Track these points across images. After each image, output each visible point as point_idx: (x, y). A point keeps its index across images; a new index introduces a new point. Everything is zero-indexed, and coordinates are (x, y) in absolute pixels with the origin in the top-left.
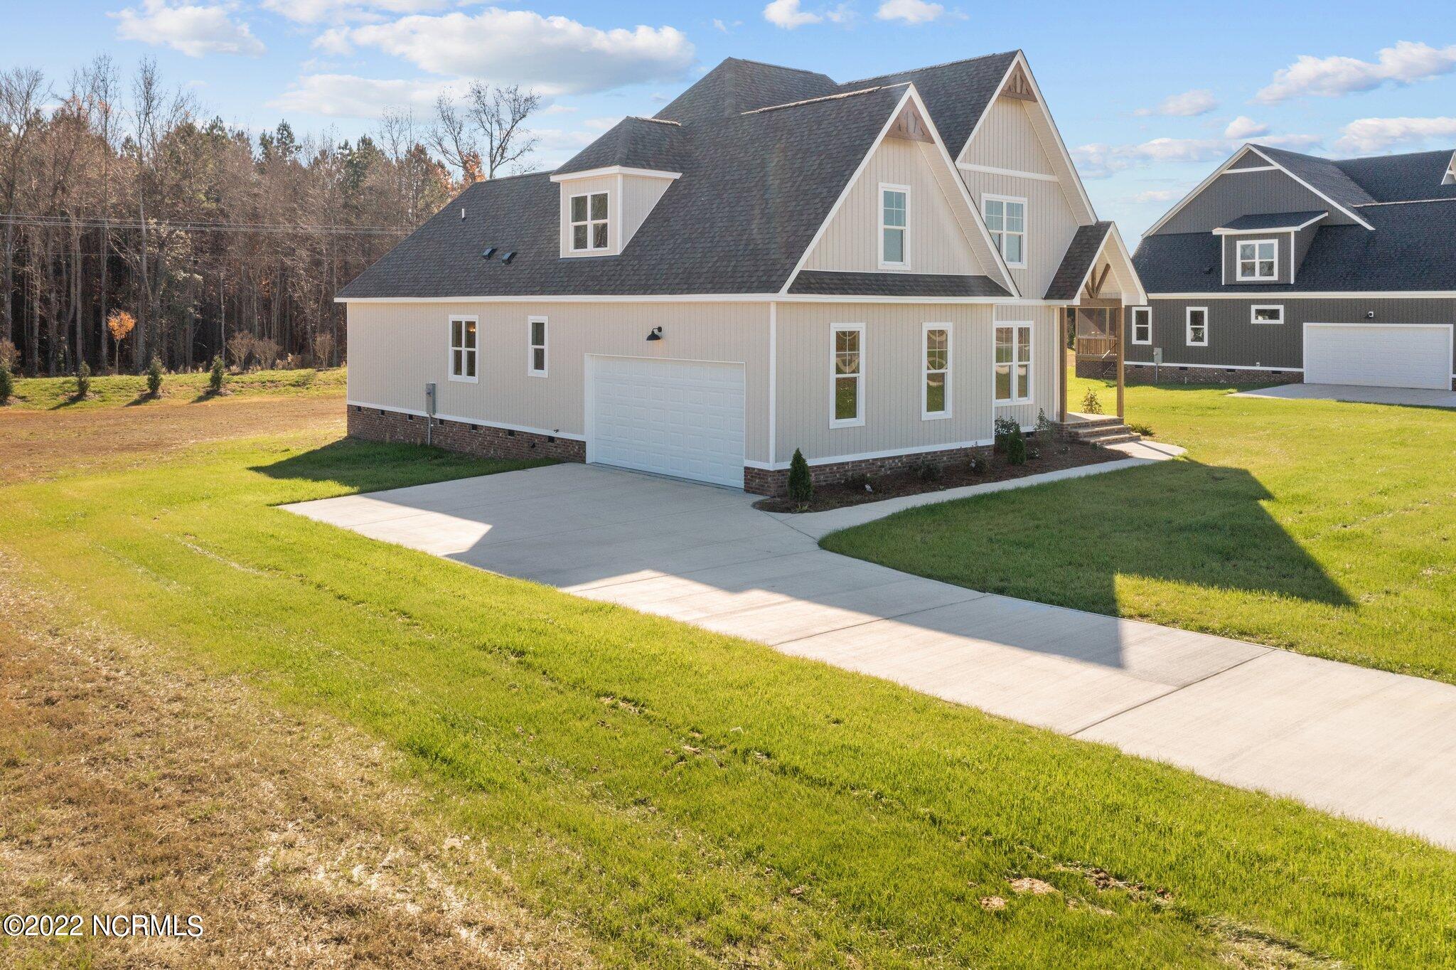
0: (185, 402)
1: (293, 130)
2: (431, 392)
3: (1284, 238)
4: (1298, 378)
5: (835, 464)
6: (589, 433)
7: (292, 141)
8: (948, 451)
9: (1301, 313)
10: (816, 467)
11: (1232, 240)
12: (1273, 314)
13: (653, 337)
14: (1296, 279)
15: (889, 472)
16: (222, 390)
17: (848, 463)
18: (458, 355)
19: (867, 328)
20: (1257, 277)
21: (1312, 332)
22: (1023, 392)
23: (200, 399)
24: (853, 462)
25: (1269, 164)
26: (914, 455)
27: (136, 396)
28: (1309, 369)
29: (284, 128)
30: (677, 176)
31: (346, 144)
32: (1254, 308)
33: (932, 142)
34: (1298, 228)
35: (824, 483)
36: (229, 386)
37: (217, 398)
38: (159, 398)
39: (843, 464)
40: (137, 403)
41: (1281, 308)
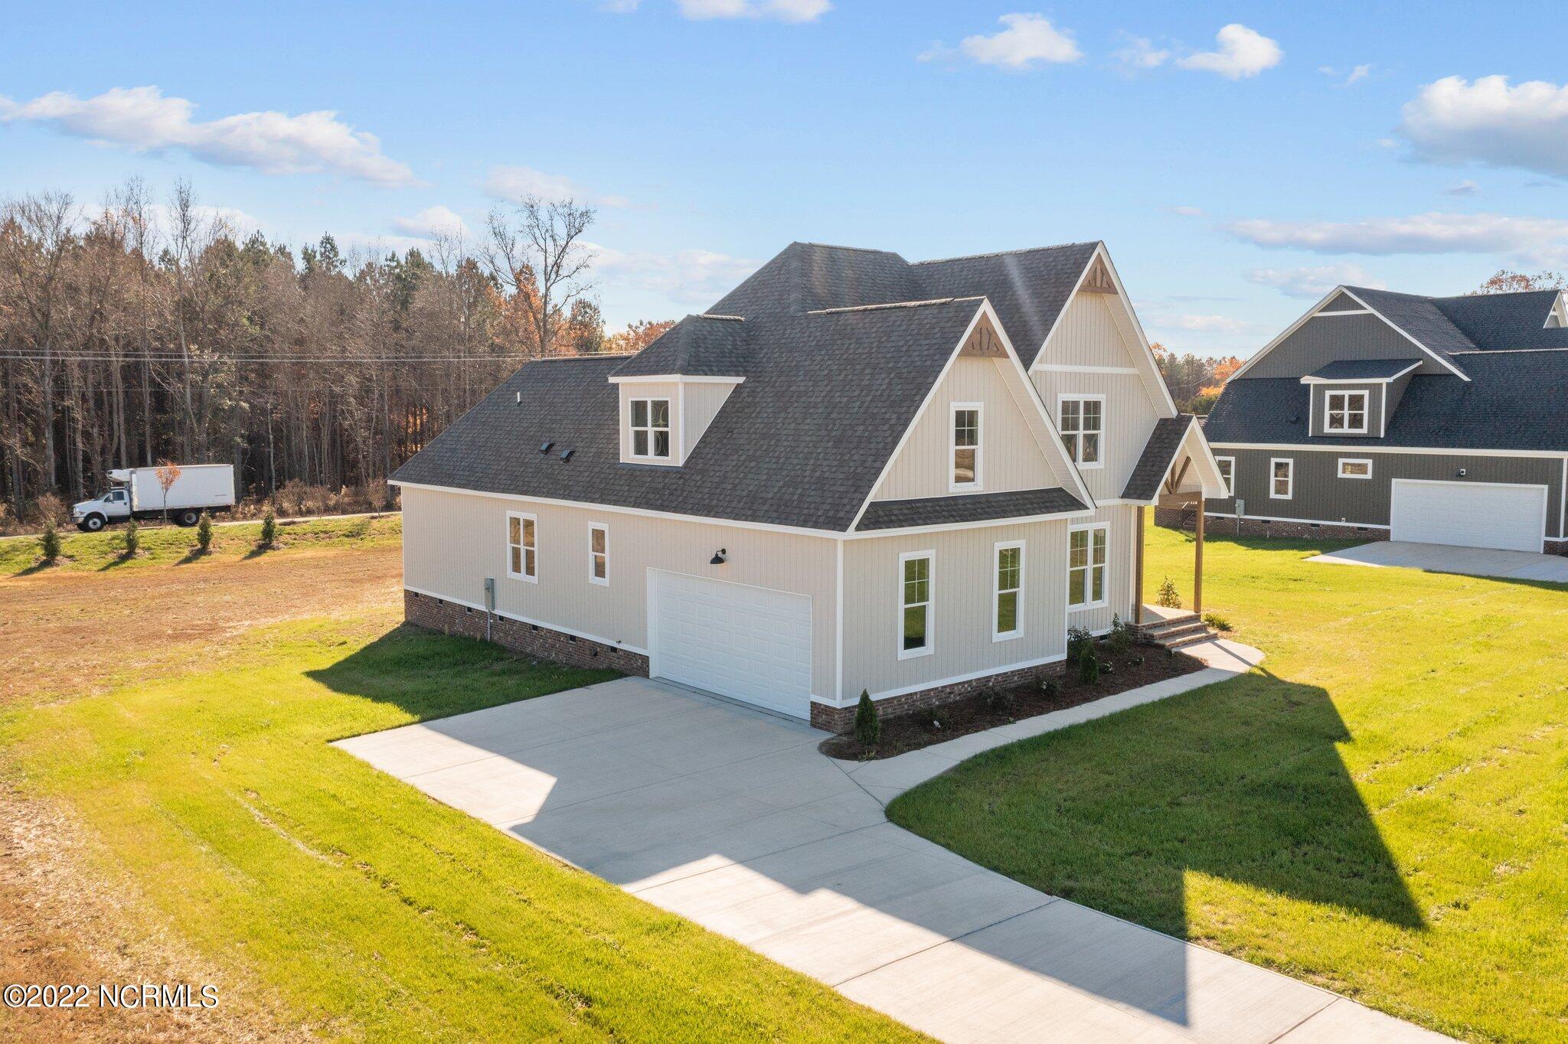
0: (236, 558)
1: (336, 243)
2: (490, 587)
3: (1375, 389)
4: (1385, 536)
5: (904, 696)
6: (650, 649)
7: (336, 255)
8: (1019, 670)
9: (1388, 469)
10: (884, 700)
11: (1320, 389)
12: (1362, 469)
13: (717, 560)
14: (1386, 431)
15: (958, 698)
16: (274, 543)
17: (916, 693)
18: (516, 553)
19: (937, 554)
20: (1346, 430)
21: (1401, 488)
22: (1097, 594)
23: (253, 554)
24: (921, 692)
25: (1362, 308)
26: (984, 678)
27: (186, 552)
28: (1394, 527)
29: (328, 241)
30: (741, 380)
31: (394, 255)
32: (1341, 461)
33: (1006, 356)
34: (1390, 380)
35: (892, 716)
36: (281, 539)
37: (270, 552)
38: (210, 553)
39: (911, 694)
40: (187, 560)
41: (1369, 462)
